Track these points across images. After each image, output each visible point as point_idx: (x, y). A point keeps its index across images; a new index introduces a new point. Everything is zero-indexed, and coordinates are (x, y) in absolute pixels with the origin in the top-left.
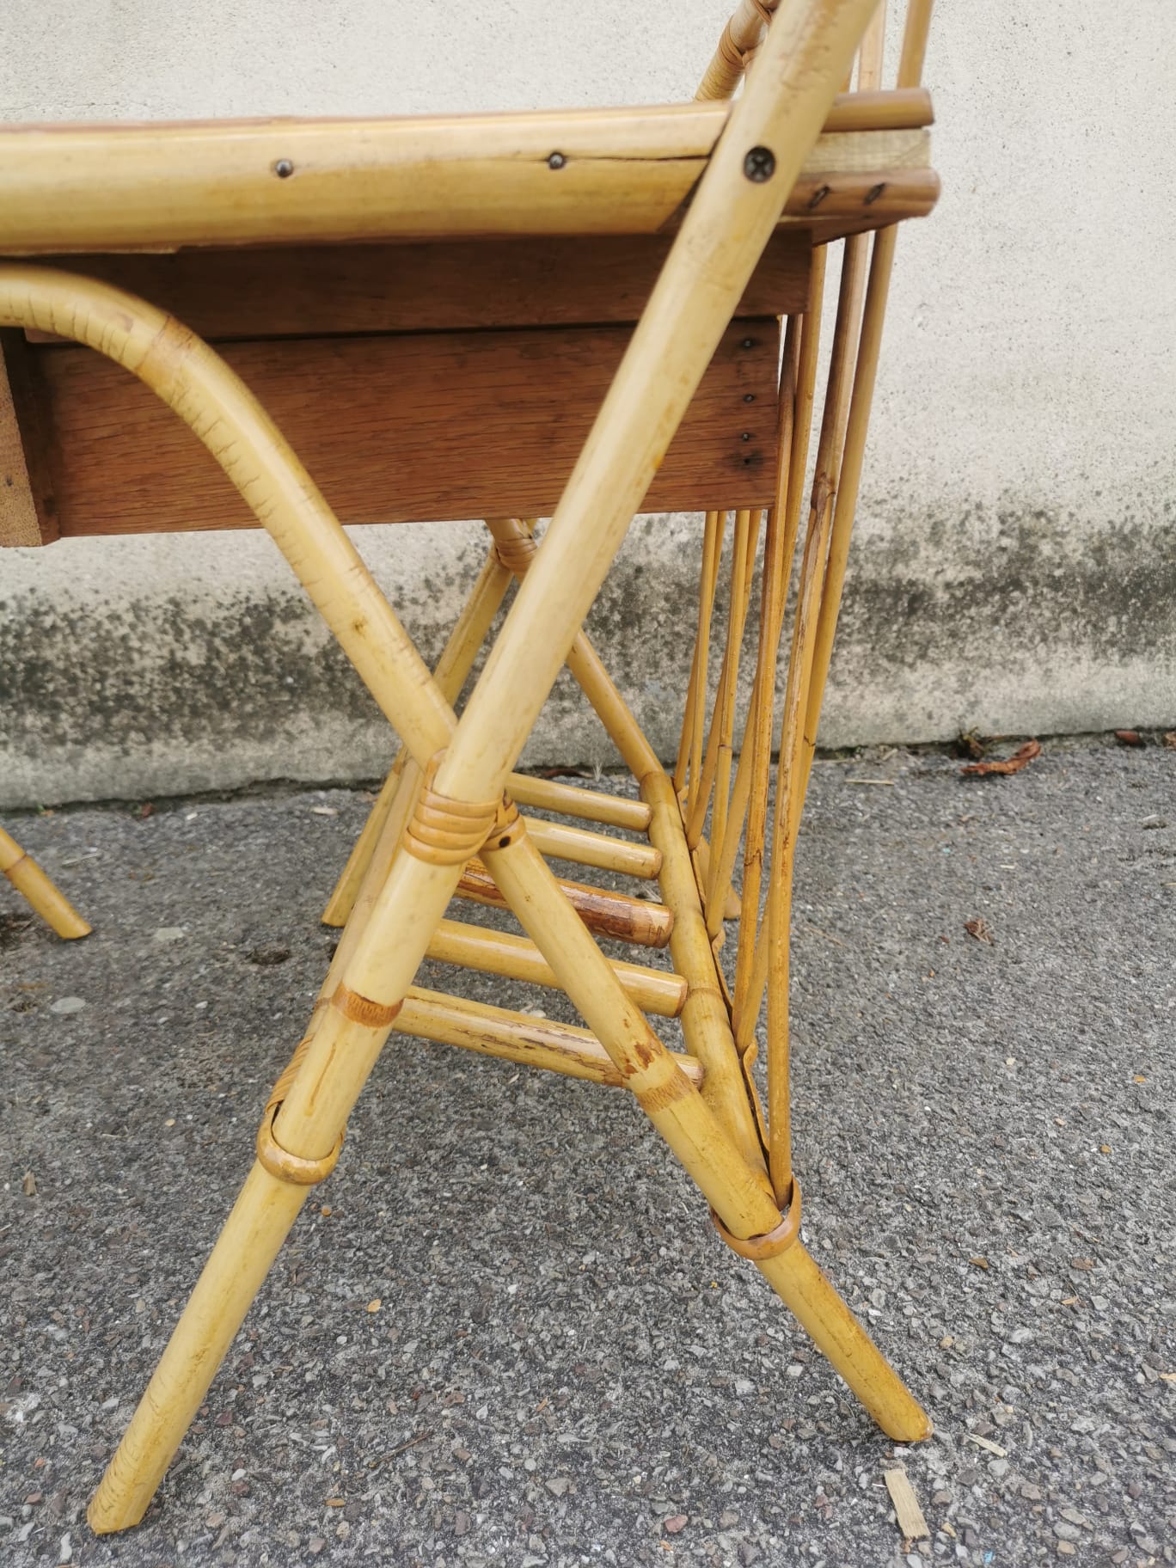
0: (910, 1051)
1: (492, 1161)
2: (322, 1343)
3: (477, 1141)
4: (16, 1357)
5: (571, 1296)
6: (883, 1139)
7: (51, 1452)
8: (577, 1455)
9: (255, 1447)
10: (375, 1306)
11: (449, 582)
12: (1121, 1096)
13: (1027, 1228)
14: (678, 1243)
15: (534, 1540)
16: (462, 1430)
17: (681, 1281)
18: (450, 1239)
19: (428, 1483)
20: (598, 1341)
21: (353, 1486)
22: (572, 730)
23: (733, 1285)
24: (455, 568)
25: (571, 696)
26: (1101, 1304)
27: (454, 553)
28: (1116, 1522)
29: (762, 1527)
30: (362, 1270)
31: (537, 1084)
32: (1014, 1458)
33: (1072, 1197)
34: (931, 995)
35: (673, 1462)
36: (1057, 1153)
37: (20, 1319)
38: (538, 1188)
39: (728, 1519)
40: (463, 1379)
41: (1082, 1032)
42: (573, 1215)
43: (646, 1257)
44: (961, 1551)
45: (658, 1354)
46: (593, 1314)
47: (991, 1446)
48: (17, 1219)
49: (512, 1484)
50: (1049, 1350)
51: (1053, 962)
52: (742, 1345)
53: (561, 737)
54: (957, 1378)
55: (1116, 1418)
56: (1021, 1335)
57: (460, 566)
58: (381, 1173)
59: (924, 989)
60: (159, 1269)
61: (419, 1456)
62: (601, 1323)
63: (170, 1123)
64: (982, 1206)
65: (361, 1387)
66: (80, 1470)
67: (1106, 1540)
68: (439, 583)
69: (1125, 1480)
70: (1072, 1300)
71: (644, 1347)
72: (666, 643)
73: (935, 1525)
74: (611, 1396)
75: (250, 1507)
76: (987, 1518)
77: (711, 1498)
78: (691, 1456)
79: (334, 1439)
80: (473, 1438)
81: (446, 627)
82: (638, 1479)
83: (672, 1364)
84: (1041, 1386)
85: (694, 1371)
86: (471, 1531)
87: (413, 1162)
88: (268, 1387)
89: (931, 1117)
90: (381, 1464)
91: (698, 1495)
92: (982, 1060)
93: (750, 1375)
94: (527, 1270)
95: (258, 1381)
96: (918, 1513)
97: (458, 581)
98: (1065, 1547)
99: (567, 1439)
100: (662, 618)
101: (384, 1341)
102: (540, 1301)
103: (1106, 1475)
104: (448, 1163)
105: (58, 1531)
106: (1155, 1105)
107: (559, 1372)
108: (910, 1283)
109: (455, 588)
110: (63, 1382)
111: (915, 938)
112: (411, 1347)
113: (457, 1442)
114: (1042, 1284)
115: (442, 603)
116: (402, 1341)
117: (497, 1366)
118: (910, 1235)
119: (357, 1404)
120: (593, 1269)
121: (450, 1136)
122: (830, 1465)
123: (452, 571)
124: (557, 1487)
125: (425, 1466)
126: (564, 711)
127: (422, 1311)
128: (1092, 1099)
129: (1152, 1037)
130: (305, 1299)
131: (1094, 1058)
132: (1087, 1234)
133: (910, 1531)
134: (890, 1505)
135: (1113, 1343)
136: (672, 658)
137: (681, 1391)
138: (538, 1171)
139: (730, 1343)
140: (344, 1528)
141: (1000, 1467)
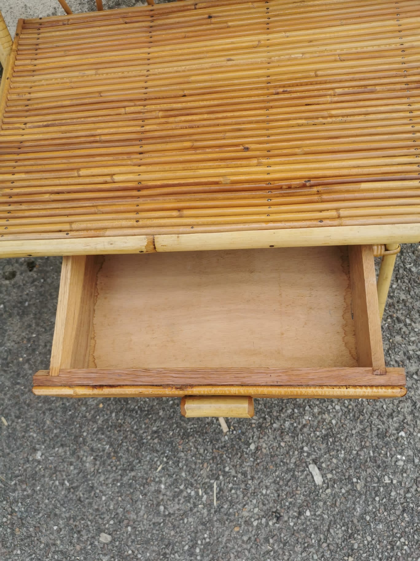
2: (94, 419)
4: (28, 443)
7: (51, 463)
8: (157, 431)
9: (92, 450)
10: (101, 405)
15: (155, 454)
16: (133, 433)
19: (130, 448)
21: (116, 452)
28: (263, 415)
29: (197, 436)
35: (177, 427)
37: (23, 434)
39: (190, 438)
40: (128, 420)
44: (234, 432)
49: (147, 443)
60: (47, 409)
61: (126, 442)
63: (21, 359)
65: (107, 428)
66: (60, 466)
67: (261, 420)
69: (265, 404)
73: (229, 427)
74: (161, 414)
75: (98, 462)
76: (239, 422)
78: (180, 423)
79: (107, 443)
80: (136, 434)
82: (171, 434)
86: (142, 455)
88: (88, 434)
90: (120, 447)
91: (184, 434)
96: (226, 425)
98: (254, 425)
99: (154, 428)
105: (64, 480)
110: (43, 447)
112: (114, 415)
113: (133, 436)
116: (111, 413)
117: (134, 414)
119: (108, 433)
125: (128, 444)
127: (112, 404)
130: (84, 408)
133: (225, 431)
134: (220, 425)
140: (118, 463)
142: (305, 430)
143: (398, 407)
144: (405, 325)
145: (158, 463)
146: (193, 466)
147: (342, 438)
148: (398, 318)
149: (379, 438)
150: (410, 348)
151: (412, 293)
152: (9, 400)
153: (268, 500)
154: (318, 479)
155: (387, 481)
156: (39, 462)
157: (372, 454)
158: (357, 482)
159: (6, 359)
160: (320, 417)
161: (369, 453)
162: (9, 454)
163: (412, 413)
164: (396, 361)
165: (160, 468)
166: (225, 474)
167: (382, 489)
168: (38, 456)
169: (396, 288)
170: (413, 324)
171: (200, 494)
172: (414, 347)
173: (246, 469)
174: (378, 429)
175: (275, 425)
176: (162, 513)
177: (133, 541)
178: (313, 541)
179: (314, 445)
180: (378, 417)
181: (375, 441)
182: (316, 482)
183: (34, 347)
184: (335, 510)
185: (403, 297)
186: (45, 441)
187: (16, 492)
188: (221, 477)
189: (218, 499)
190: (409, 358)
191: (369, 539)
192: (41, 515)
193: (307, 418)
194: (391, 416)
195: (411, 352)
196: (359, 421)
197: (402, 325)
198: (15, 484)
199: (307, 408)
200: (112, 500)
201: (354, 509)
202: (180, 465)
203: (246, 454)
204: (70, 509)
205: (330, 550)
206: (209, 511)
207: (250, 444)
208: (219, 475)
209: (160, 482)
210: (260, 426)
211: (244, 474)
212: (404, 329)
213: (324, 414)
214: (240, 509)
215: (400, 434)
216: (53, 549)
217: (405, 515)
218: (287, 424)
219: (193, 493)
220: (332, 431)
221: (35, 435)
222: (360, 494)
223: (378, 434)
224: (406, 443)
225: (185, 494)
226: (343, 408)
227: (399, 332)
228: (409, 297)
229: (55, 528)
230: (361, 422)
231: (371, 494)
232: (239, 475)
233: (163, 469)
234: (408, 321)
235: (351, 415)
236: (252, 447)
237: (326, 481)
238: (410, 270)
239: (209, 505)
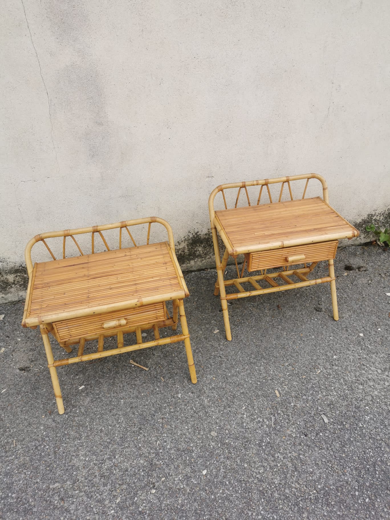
0: (271, 333)
1: (221, 357)
2: (210, 384)
3: (217, 354)
4: (175, 390)
5: (237, 375)
6: (270, 348)
7: (186, 400)
8: (243, 393)
9: (208, 396)
10: (214, 379)
11: (182, 241)
12: (299, 338)
13: (288, 359)
14: (247, 366)
15: (242, 402)
16: (230, 392)
17: (249, 371)
18: (219, 369)
19: (229, 398)
20: (241, 380)
21: (221, 399)
22: (204, 263)
23: (255, 371)
24: (183, 239)
25: (204, 258)
26: (296, 369)
27: (183, 237)
28: (298, 393)
30: (210, 374)
31: (222, 344)
32: (288, 388)
33: (293, 355)
34: (274, 322)
35: (253, 392)
36: (291, 348)
37: (172, 385)
38: (228, 360)
39: (260, 397)
40: (228, 386)
41: (294, 327)
42: (233, 364)
43: (244, 369)
44: (283, 397)
45: (248, 381)
46: (240, 377)
47: (285, 387)
48: (162, 372)
49: (237, 397)
50: (291, 375)
51: (290, 313)
52: (258, 378)
53: (202, 264)
54: (281, 380)
55: (298, 382)
56: (288, 374)
57: (184, 238)
58: (207, 360)
59: (272, 320)
61: (226, 395)
62: (241, 378)
63: (174, 355)
64: (283, 357)
65: (217, 388)
66: (191, 401)
67: (297, 395)
68: (180, 242)
69: (298, 389)
70: (293, 369)
71: (247, 380)
72: (221, 247)
73: (280, 395)
74: (245, 386)
75: (211, 402)
76: (285, 394)
77: (258, 396)
78: (255, 391)
79: (217, 394)
80: (232, 392)
81: (181, 249)
83: (251, 382)
84: (290, 379)
85: (253, 382)
86: (235, 402)
87: (210, 358)
89: (276, 344)
90: (223, 397)
91: (257, 395)
92: (281, 333)
93: (260, 382)
94: (230, 372)
95: (205, 389)
96: (279, 394)
97: (184, 241)
98: (293, 396)
99: (242, 391)
100: (221, 243)
101: (217, 383)
102: (233, 376)
103: (297, 389)
104: (215, 358)
105: (192, 407)
106: (303, 339)
107: (238, 384)
108: (275, 369)
109: (183, 242)
110: (182, 392)
111: (270, 310)
113: (230, 393)
114: (290, 367)
115: (181, 245)
116: (219, 382)
117: (231, 384)
118: (274, 362)
120: (238, 371)
121: (213, 354)
122: (269, 390)
123: (183, 240)
124: (242, 396)
125: (228, 396)
126: (203, 260)
127: (220, 378)
128: (295, 339)
129: (303, 327)
131: (295, 332)
132: (295, 360)
133: (278, 396)
134: (276, 394)
135: (297, 374)
136: (222, 249)
137: (252, 385)
138: (227, 357)
139: (256, 378)
140: (222, 403)
141: (286, 389)
142: (319, 401)
143: (364, 397)
144: (367, 367)
145: (243, 405)
146: (262, 409)
147: (338, 406)
148: (363, 364)
149: (356, 408)
150: (369, 376)
151: (369, 355)
152: (166, 371)
153: (300, 427)
154: (326, 420)
155: (361, 425)
156: (179, 399)
157: (353, 414)
158: (346, 424)
159: (166, 354)
160: (326, 397)
161: (351, 414)
162: (164, 393)
163: (372, 401)
164: (363, 380)
165: (244, 408)
166: (278, 414)
167: (358, 428)
168: (179, 395)
169: (361, 353)
170: (370, 367)
171: (265, 421)
172: (371, 376)
173: (289, 413)
174: (356, 405)
175: (304, 397)
176: (244, 427)
177: (229, 437)
178: (324, 446)
179: (324, 407)
180: (355, 400)
181: (354, 409)
182: (325, 422)
183: (181, 351)
184: (335, 435)
185: (365, 356)
186: (183, 390)
187: (166, 410)
188: (276, 415)
189: (274, 424)
190: (369, 380)
191: (353, 448)
192: (178, 421)
193: (320, 396)
194: (362, 400)
195: (370, 377)
196: (346, 400)
197: (365, 367)
198: (166, 406)
199: (320, 392)
200: (218, 419)
201: (345, 436)
202: (255, 407)
203: (289, 407)
204: (195, 420)
205: (333, 451)
206: (269, 429)
207: (291, 403)
208: (275, 414)
209: (244, 414)
210: (296, 397)
211: (288, 415)
212: (366, 369)
213: (328, 396)
214: (286, 430)
215: (366, 408)
216: (184, 436)
217: (370, 440)
218: (310, 398)
219: (261, 420)
220: (332, 403)
221: (179, 387)
222: (348, 430)
223: (355, 407)
224: (369, 411)
225: (257, 420)
226: (338, 394)
227: (364, 369)
228: (368, 357)
229: (186, 427)
230: (347, 401)
231: (353, 430)
232: (285, 416)
233: (245, 408)
234: (368, 365)
235: (342, 398)
236: (292, 404)
237: (330, 422)
238: (368, 347)
239: (269, 426)
